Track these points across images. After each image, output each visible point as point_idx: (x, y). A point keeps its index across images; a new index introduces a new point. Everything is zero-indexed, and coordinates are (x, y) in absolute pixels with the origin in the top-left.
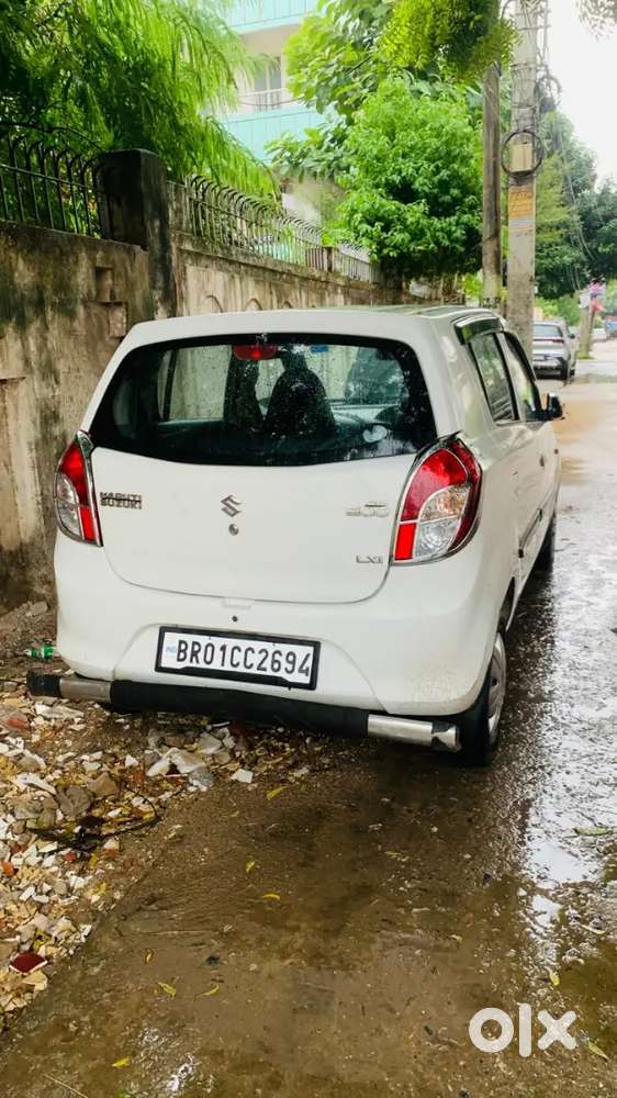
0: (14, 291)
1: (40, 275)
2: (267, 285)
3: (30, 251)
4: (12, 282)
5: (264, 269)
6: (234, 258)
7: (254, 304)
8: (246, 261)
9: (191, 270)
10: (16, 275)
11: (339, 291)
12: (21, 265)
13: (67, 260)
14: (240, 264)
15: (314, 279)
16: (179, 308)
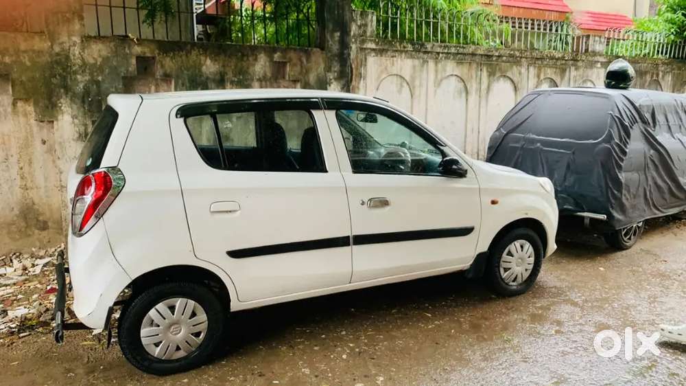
0: (201, 76)
1: (224, 66)
2: (474, 66)
3: (218, 54)
4: (200, 71)
5: (473, 54)
6: (429, 49)
7: (454, 78)
8: (446, 51)
9: (372, 60)
10: (204, 67)
11: (599, 65)
12: (209, 62)
13: (248, 59)
14: (438, 53)
15: (552, 58)
16: (354, 83)
